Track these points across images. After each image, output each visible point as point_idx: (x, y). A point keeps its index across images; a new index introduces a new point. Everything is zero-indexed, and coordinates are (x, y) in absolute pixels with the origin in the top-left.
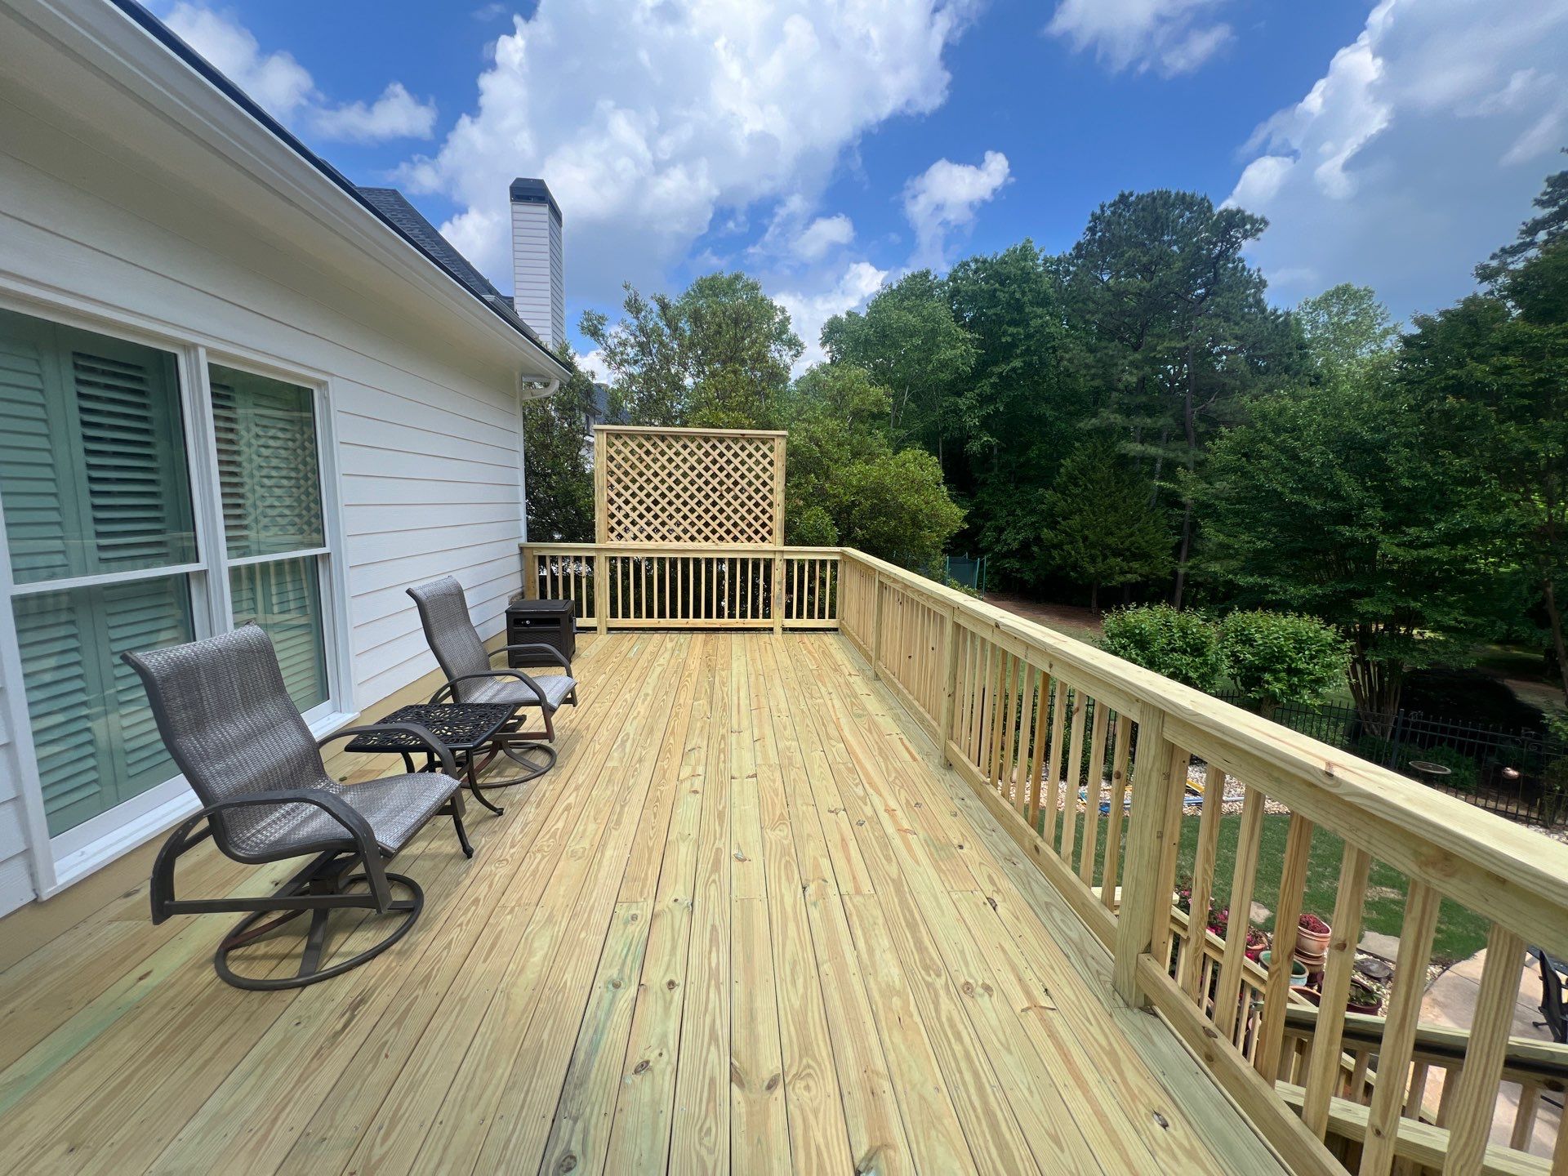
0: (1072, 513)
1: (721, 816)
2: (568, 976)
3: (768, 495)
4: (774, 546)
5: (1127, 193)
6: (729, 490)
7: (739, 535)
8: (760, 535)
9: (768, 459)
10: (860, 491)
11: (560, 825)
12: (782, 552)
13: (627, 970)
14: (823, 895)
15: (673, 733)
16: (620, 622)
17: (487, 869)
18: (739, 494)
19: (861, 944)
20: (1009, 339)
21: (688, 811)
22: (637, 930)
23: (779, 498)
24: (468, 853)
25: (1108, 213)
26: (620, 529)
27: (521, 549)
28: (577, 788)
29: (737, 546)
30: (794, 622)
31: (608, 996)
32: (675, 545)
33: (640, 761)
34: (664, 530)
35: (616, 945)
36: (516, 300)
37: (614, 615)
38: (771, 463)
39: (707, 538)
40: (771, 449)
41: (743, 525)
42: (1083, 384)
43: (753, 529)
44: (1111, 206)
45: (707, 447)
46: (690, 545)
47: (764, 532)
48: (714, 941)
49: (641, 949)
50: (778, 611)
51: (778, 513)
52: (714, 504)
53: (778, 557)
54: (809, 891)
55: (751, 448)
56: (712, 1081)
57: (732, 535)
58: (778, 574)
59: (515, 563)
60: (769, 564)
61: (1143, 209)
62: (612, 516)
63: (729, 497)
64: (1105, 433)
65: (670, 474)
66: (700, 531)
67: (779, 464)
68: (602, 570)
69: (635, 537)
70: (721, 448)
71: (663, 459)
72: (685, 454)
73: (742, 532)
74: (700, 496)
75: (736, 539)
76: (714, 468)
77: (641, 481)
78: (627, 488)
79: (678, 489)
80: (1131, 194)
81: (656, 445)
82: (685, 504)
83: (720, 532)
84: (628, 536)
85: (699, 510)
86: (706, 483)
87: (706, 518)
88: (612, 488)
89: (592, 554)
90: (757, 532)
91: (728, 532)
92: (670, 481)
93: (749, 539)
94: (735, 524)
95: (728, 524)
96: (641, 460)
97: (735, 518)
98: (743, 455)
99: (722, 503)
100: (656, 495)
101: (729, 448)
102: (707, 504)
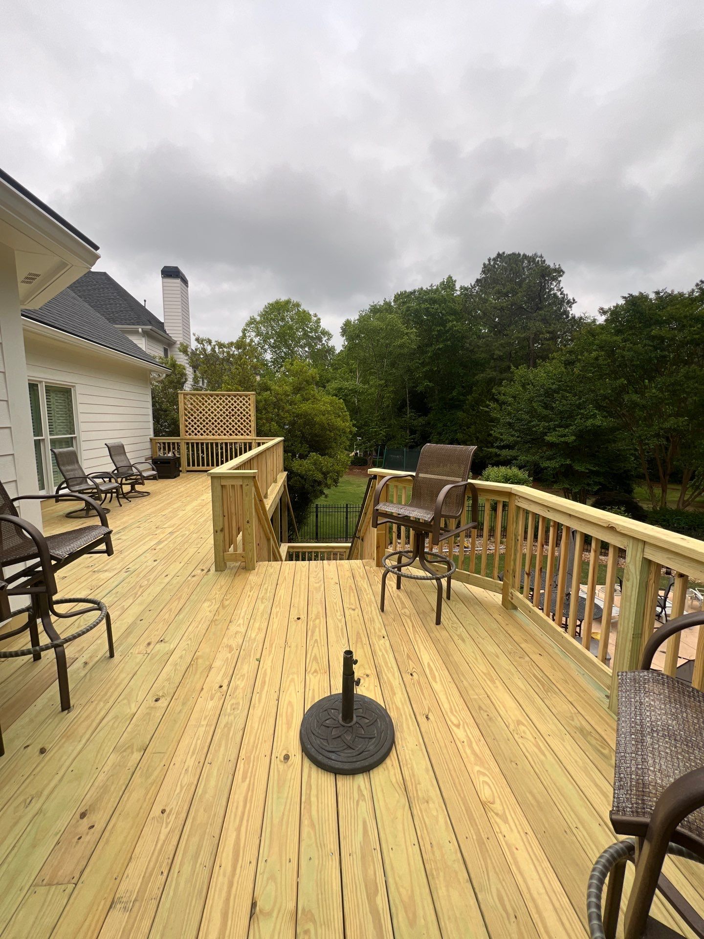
3: (249, 417)
4: (252, 437)
6: (233, 416)
9: (248, 403)
12: (255, 439)
16: (191, 468)
18: (237, 417)
20: (437, 333)
23: (253, 418)
25: (492, 263)
26: (190, 431)
27: (151, 439)
29: (237, 437)
32: (212, 437)
34: (208, 432)
37: (189, 465)
38: (249, 405)
39: (225, 435)
40: (249, 399)
41: (245, 429)
43: (243, 430)
44: (493, 259)
45: (224, 399)
46: (218, 437)
47: (248, 432)
51: (253, 424)
52: (227, 421)
53: (253, 441)
55: (241, 399)
59: (148, 445)
60: (250, 444)
61: (509, 262)
63: (233, 418)
65: (209, 410)
66: (222, 432)
67: (252, 405)
68: (183, 447)
69: (196, 434)
70: (229, 399)
71: (206, 404)
72: (215, 401)
73: (239, 432)
74: (221, 418)
75: (236, 435)
76: (227, 407)
77: (198, 412)
78: (192, 415)
79: (212, 415)
80: (504, 253)
81: (203, 399)
82: (216, 421)
83: (230, 432)
84: (193, 434)
85: (222, 424)
86: (224, 413)
87: (225, 426)
88: (186, 415)
89: (179, 441)
90: (245, 432)
91: (233, 432)
92: (209, 412)
93: (242, 435)
94: (236, 429)
95: (233, 429)
96: (198, 404)
97: (236, 426)
98: (238, 402)
99: (230, 421)
100: (204, 418)
101: (232, 399)
102: (224, 421)
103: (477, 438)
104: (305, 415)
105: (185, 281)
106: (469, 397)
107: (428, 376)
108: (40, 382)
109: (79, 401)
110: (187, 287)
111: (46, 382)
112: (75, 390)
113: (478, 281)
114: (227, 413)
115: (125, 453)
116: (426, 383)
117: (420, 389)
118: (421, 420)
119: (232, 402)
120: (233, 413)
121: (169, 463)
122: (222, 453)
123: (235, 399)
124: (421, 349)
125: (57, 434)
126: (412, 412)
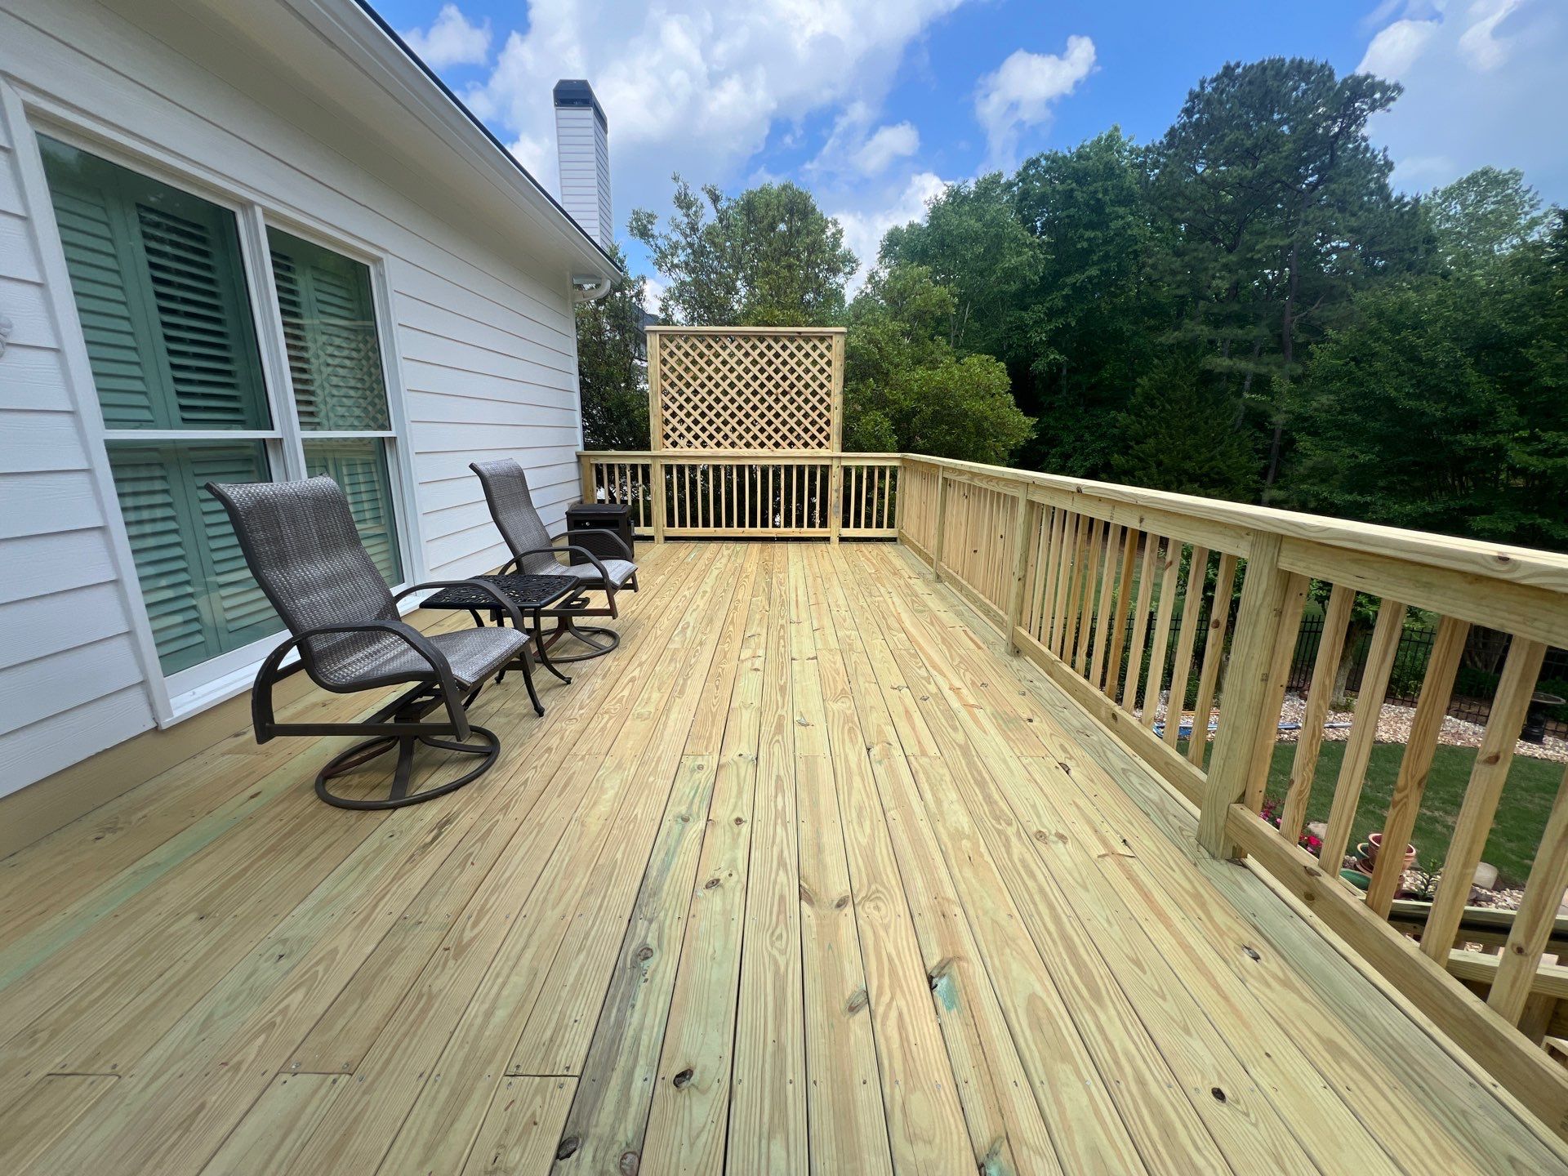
0: (1146, 436)
1: (783, 689)
2: (639, 811)
3: (825, 397)
4: (831, 452)
5: (1232, 64)
6: (784, 393)
7: (795, 441)
8: (817, 441)
9: (826, 359)
10: (922, 397)
11: (626, 693)
12: (840, 458)
13: (695, 808)
14: (887, 755)
15: (732, 622)
16: (677, 531)
17: (558, 726)
18: (795, 397)
19: (928, 796)
20: (1085, 245)
21: (749, 687)
22: (704, 778)
23: (836, 401)
24: (540, 712)
25: (1209, 89)
26: (675, 436)
27: (579, 457)
28: (641, 665)
29: (794, 452)
30: (851, 532)
31: (677, 828)
32: (730, 451)
33: (701, 644)
34: (719, 437)
35: (684, 788)
37: (671, 524)
38: (829, 363)
39: (762, 445)
40: (829, 348)
41: (813, 430)
42: (1165, 292)
43: (810, 434)
44: (1213, 81)
46: (745, 452)
48: (779, 787)
49: (708, 792)
50: (835, 519)
51: (836, 417)
52: (770, 408)
53: (835, 463)
54: (875, 751)
55: (808, 348)
56: (782, 898)
57: (788, 441)
58: (836, 481)
60: (826, 469)
61: (1250, 83)
62: (667, 422)
63: (785, 400)
64: (1189, 348)
65: (724, 378)
67: (836, 364)
68: (658, 479)
69: (689, 444)
70: (777, 347)
72: (739, 355)
73: (799, 437)
74: (755, 400)
75: (791, 445)
76: (770, 370)
77: (695, 385)
78: (681, 393)
79: (733, 393)
81: (709, 347)
82: (740, 408)
83: (777, 437)
84: (683, 443)
85: (755, 415)
86: (762, 386)
87: (762, 423)
88: (666, 393)
89: (648, 461)
90: (813, 438)
91: (784, 437)
92: (724, 385)
93: (806, 445)
94: (792, 430)
95: (784, 430)
96: (695, 363)
97: (792, 423)
98: (800, 355)
99: (777, 407)
101: (784, 348)
102: (763, 408)
105: (601, 118)
108: (247, 205)
109: (396, 319)
110: (606, 132)
111: (267, 213)
114: (770, 385)
119: (785, 355)
120: (785, 385)
123: (792, 348)
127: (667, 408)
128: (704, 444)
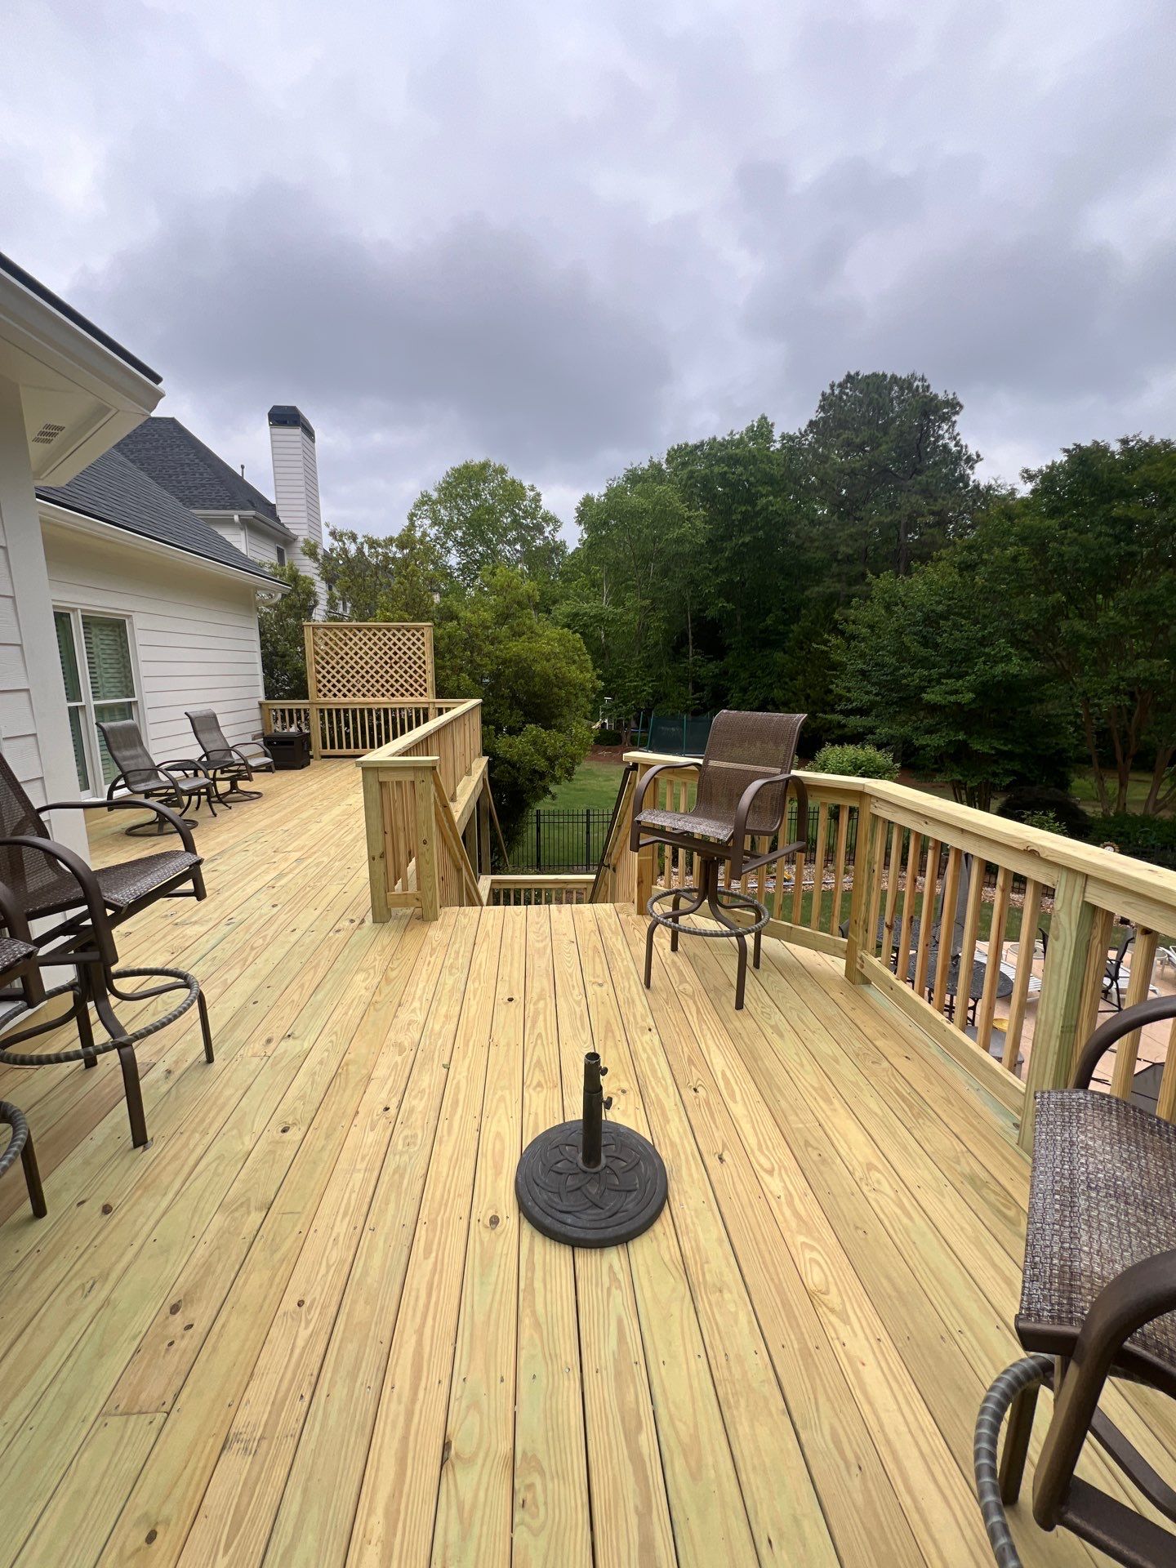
3: (422, 665)
4: (427, 699)
5: (854, 372)
6: (396, 663)
7: (404, 692)
8: (419, 692)
9: (421, 642)
12: (434, 703)
16: (329, 751)
18: (403, 665)
23: (430, 667)
25: (837, 392)
26: (325, 690)
27: (261, 704)
29: (404, 699)
32: (362, 699)
34: (364, 690)
36: (278, 508)
37: (324, 747)
38: (423, 644)
39: (383, 695)
40: (423, 635)
41: (416, 686)
43: (414, 688)
44: (839, 385)
45: (380, 634)
46: (372, 699)
47: (421, 690)
51: (430, 678)
52: (387, 672)
53: (431, 706)
55: (409, 635)
59: (256, 714)
60: (425, 710)
61: (867, 388)
62: (319, 682)
63: (396, 667)
65: (356, 654)
66: (378, 691)
67: (428, 645)
68: (315, 717)
69: (335, 695)
70: (389, 635)
71: (351, 644)
72: (365, 639)
73: (407, 690)
74: (377, 667)
75: (402, 695)
76: (386, 649)
77: (337, 658)
78: (328, 663)
79: (362, 663)
80: (857, 374)
81: (345, 635)
82: (367, 672)
83: (392, 690)
84: (330, 695)
85: (377, 677)
86: (381, 658)
87: (382, 681)
88: (318, 663)
89: (307, 707)
90: (416, 690)
91: (397, 690)
92: (356, 658)
93: (412, 695)
94: (402, 686)
95: (397, 686)
96: (336, 644)
97: (402, 681)
98: (404, 639)
99: (392, 672)
100: (347, 667)
101: (394, 635)
102: (382, 672)
103: (808, 697)
104: (517, 661)
105: (309, 432)
106: (794, 627)
107: (726, 591)
108: (74, 610)
109: (139, 641)
110: (313, 441)
111: (82, 610)
112: (131, 623)
113: (812, 424)
114: (386, 658)
115: (219, 727)
116: (722, 603)
117: (711, 613)
118: (713, 667)
119: (394, 639)
120: (396, 658)
121: (291, 743)
122: (379, 726)
123: (399, 635)
124: (714, 546)
125: (105, 698)
126: (696, 654)
127: (319, 672)
128: (345, 695)
